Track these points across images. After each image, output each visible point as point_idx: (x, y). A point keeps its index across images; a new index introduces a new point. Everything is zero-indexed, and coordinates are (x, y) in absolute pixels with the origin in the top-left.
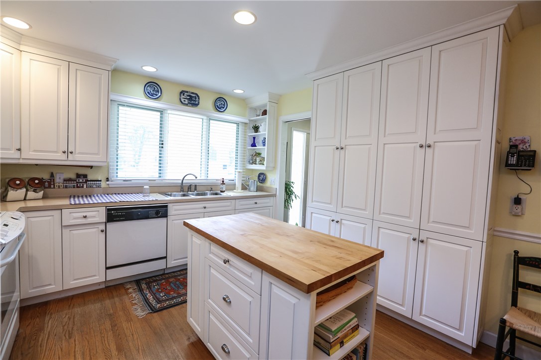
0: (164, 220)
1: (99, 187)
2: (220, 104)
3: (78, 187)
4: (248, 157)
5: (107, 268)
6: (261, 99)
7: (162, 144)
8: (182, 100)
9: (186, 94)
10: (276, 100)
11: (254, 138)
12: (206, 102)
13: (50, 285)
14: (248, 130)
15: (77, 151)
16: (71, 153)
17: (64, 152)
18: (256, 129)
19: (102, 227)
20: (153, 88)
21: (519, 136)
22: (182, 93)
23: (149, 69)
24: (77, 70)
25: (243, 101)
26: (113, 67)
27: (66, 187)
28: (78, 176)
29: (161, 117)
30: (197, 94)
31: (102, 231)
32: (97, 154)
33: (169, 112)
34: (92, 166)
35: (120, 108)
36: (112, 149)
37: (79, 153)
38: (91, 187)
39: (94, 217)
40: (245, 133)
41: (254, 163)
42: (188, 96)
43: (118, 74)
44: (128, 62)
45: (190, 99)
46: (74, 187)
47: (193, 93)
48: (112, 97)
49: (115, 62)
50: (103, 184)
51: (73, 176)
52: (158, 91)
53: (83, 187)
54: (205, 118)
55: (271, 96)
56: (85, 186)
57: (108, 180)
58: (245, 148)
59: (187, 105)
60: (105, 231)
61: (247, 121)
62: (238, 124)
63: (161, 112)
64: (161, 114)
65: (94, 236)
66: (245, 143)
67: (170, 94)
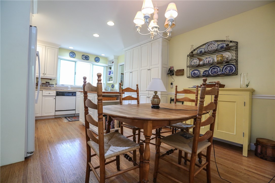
0: (75, 97)
1: (53, 86)
2: (97, 59)
3: (46, 86)
4: (108, 79)
5: (56, 111)
6: (111, 58)
7: (75, 73)
8: (83, 58)
9: (84, 56)
10: (117, 58)
11: (110, 72)
12: (92, 59)
13: (38, 114)
14: (108, 69)
15: (47, 74)
16: (45, 74)
17: (43, 74)
18: (111, 68)
19: (55, 97)
20: (73, 54)
21: (171, 66)
22: (83, 55)
23: (71, 48)
24: (48, 48)
25: (106, 58)
26: (59, 47)
27: (43, 86)
28: (47, 82)
29: (75, 64)
30: (88, 56)
31: (54, 99)
32: (54, 75)
33: (78, 62)
34: (51, 79)
35: (61, 60)
36: (58, 74)
37: (48, 74)
38: (51, 86)
39: (52, 94)
40: (107, 70)
41: (110, 81)
42: (85, 56)
43: (61, 49)
44: (64, 46)
45: (86, 58)
46: (45, 86)
47: (87, 56)
48: (59, 57)
49: (60, 46)
50: (55, 86)
51: (45, 83)
52: (74, 55)
53: (48, 86)
54: (91, 64)
55: (115, 56)
56: (49, 86)
57: (56, 84)
58: (107, 75)
59: (84, 60)
60: (55, 99)
61: (107, 66)
62: (104, 67)
63: (75, 62)
64: (75, 63)
65: (52, 100)
66: (107, 73)
67: (79, 56)
